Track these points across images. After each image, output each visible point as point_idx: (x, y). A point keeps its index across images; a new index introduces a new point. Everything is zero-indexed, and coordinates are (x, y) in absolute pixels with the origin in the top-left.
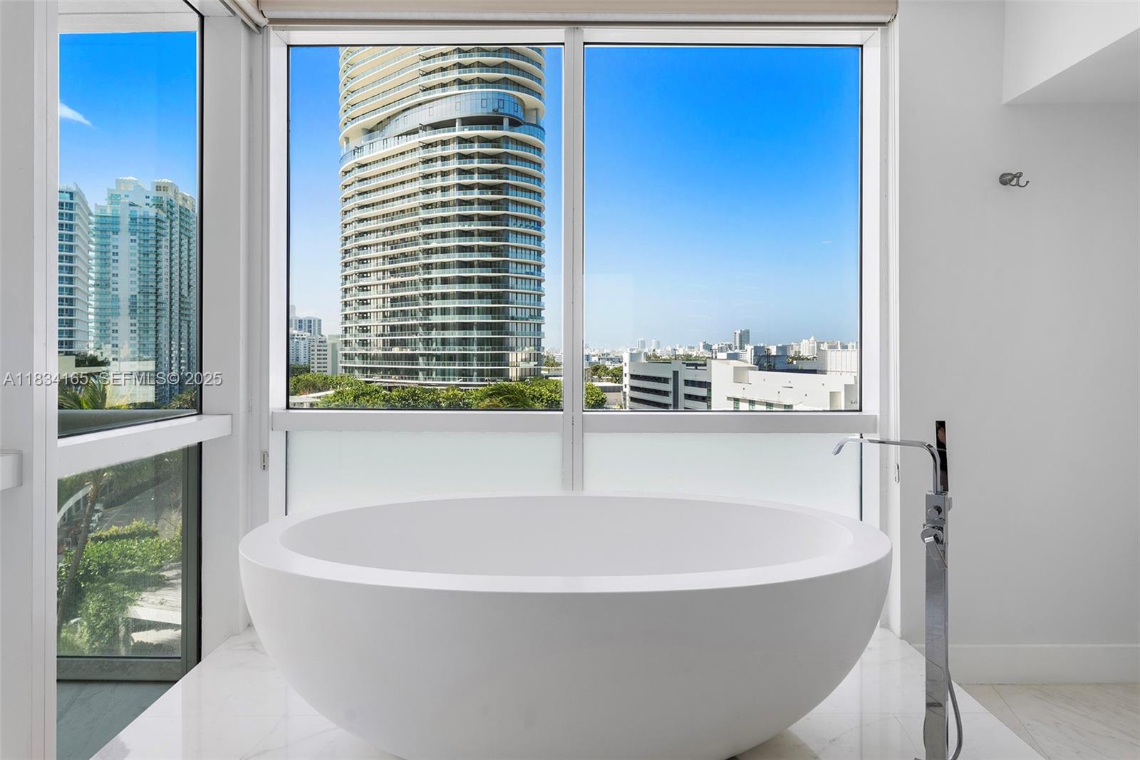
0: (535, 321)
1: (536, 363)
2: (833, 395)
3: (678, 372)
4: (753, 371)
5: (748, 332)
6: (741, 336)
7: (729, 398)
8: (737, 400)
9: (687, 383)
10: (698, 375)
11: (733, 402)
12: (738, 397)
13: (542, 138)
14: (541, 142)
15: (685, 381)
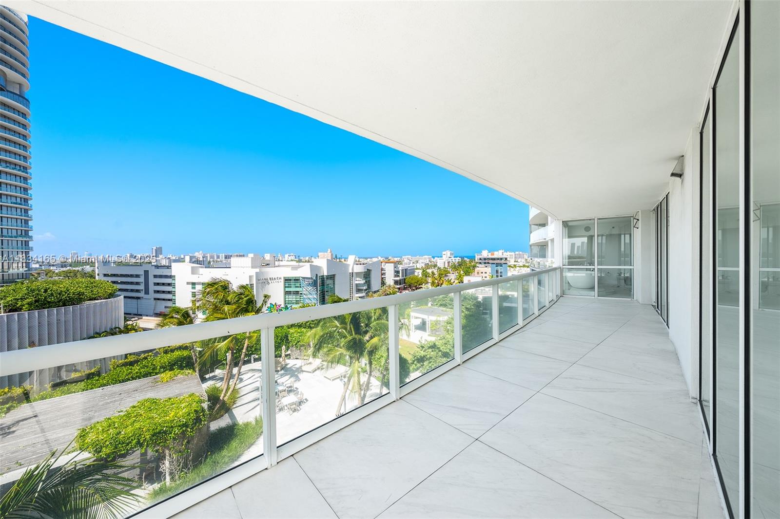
0: (25, 239)
1: (27, 269)
2: (251, 277)
3: (148, 271)
4: (202, 269)
5: (161, 248)
6: (156, 250)
7: (188, 283)
8: (194, 284)
9: (155, 276)
10: (165, 272)
11: (191, 285)
12: (194, 281)
13: (28, 107)
14: (27, 109)
15: (154, 275)
